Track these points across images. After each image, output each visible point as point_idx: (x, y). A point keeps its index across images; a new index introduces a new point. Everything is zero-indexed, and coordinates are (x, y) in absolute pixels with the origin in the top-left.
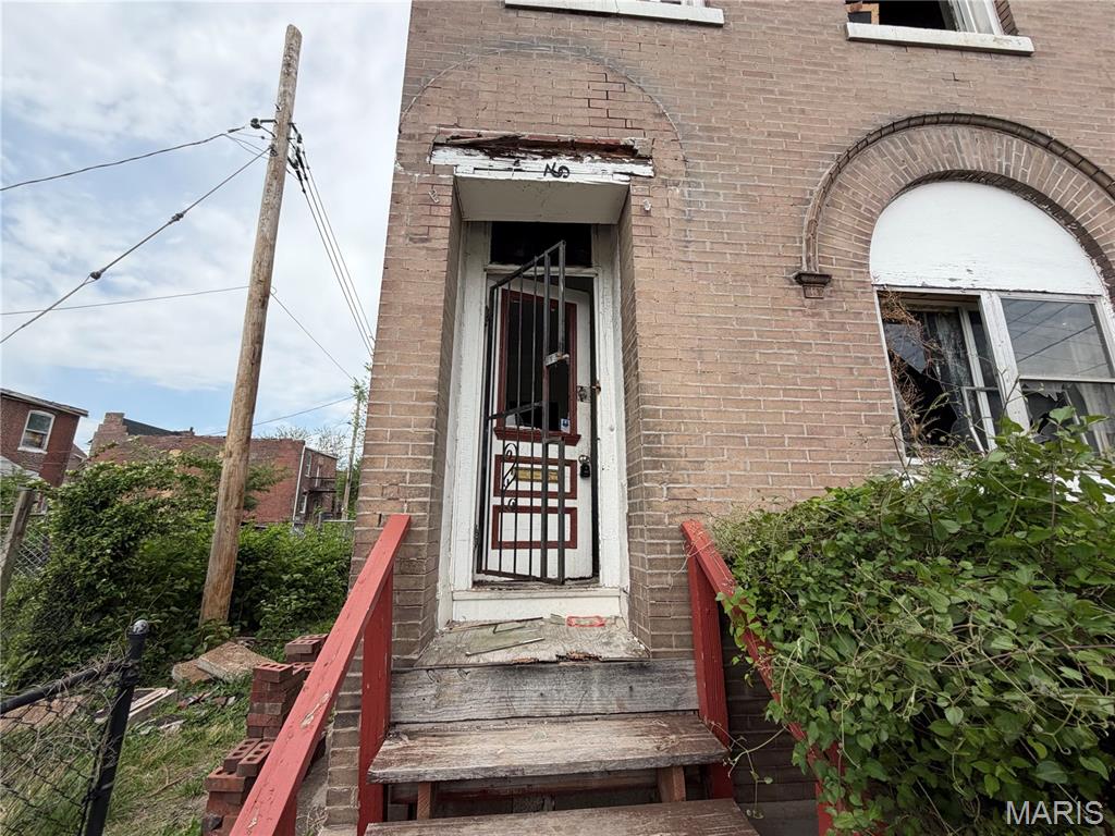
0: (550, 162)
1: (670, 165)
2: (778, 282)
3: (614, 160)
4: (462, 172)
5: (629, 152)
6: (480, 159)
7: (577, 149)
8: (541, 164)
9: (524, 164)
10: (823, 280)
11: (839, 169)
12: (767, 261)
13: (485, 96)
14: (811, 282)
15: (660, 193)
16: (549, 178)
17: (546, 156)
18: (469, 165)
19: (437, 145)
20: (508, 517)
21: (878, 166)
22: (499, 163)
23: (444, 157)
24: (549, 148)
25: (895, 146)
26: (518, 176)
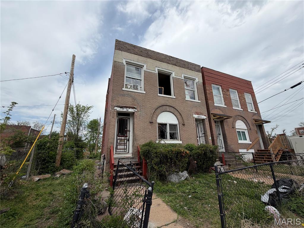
0: (127, 109)
1: (139, 110)
2: (148, 122)
3: (133, 109)
4: (117, 110)
6: (119, 108)
7: (129, 107)
8: (126, 109)
9: (124, 109)
10: (152, 123)
11: (155, 111)
12: (147, 120)
13: (120, 101)
14: (151, 123)
15: (137, 113)
16: (126, 111)
17: (126, 108)
18: (119, 109)
19: (115, 107)
21: (159, 110)
22: (121, 109)
23: (115, 108)
24: (126, 107)
25: (161, 108)
26: (123, 110)
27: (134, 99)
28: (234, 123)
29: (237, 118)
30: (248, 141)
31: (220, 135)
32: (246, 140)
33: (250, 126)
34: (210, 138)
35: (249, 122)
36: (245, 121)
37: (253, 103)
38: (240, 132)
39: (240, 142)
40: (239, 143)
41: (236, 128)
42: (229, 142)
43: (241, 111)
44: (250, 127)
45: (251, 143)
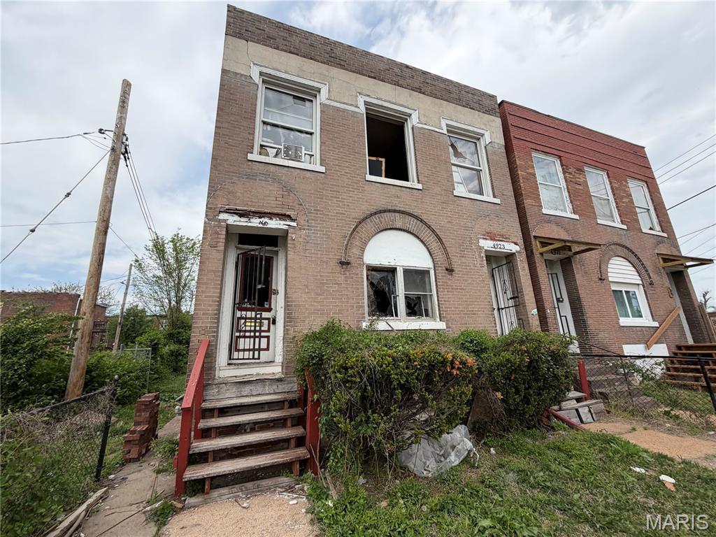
0: (261, 220)
1: (302, 222)
2: (334, 264)
3: (284, 220)
4: (229, 222)
5: (289, 217)
6: (236, 218)
7: (271, 215)
8: (259, 220)
9: (252, 220)
10: (348, 263)
11: (356, 227)
12: (331, 257)
13: (239, 194)
14: (344, 264)
15: (298, 232)
16: (261, 225)
17: (260, 217)
18: (233, 220)
19: (220, 212)
20: (242, 340)
21: (369, 226)
22: (243, 219)
23: (223, 216)
24: (261, 214)
25: (376, 219)
26: (249, 224)
27: (288, 189)
28: (603, 266)
29: (612, 250)
30: (646, 321)
31: (562, 301)
32: (641, 316)
33: (649, 275)
34: (535, 311)
35: (647, 264)
36: (633, 259)
37: (655, 209)
38: (621, 291)
39: (624, 321)
40: (622, 325)
41: (610, 279)
42: (591, 322)
43: (621, 232)
44: (650, 278)
45: (656, 324)
